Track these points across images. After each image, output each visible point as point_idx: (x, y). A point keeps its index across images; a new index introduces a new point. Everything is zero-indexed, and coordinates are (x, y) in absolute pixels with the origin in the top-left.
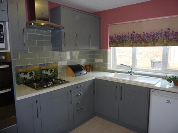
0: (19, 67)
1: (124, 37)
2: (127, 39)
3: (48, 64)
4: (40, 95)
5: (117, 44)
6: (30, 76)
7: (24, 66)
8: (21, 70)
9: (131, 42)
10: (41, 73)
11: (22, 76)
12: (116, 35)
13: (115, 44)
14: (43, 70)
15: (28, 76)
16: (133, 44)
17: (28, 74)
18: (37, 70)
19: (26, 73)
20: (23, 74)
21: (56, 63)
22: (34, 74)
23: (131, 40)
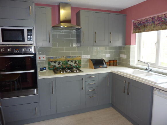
0: (50, 57)
1: (146, 22)
2: (149, 24)
3: (73, 56)
4: (55, 78)
5: (140, 29)
6: (58, 65)
7: (54, 57)
8: (52, 60)
9: (152, 27)
10: (67, 63)
11: (53, 64)
12: (139, 21)
13: (137, 31)
14: (69, 61)
15: (57, 65)
16: (154, 28)
17: (57, 63)
18: (64, 61)
19: (55, 62)
20: (53, 62)
21: (80, 56)
22: (61, 64)
23: (152, 24)
